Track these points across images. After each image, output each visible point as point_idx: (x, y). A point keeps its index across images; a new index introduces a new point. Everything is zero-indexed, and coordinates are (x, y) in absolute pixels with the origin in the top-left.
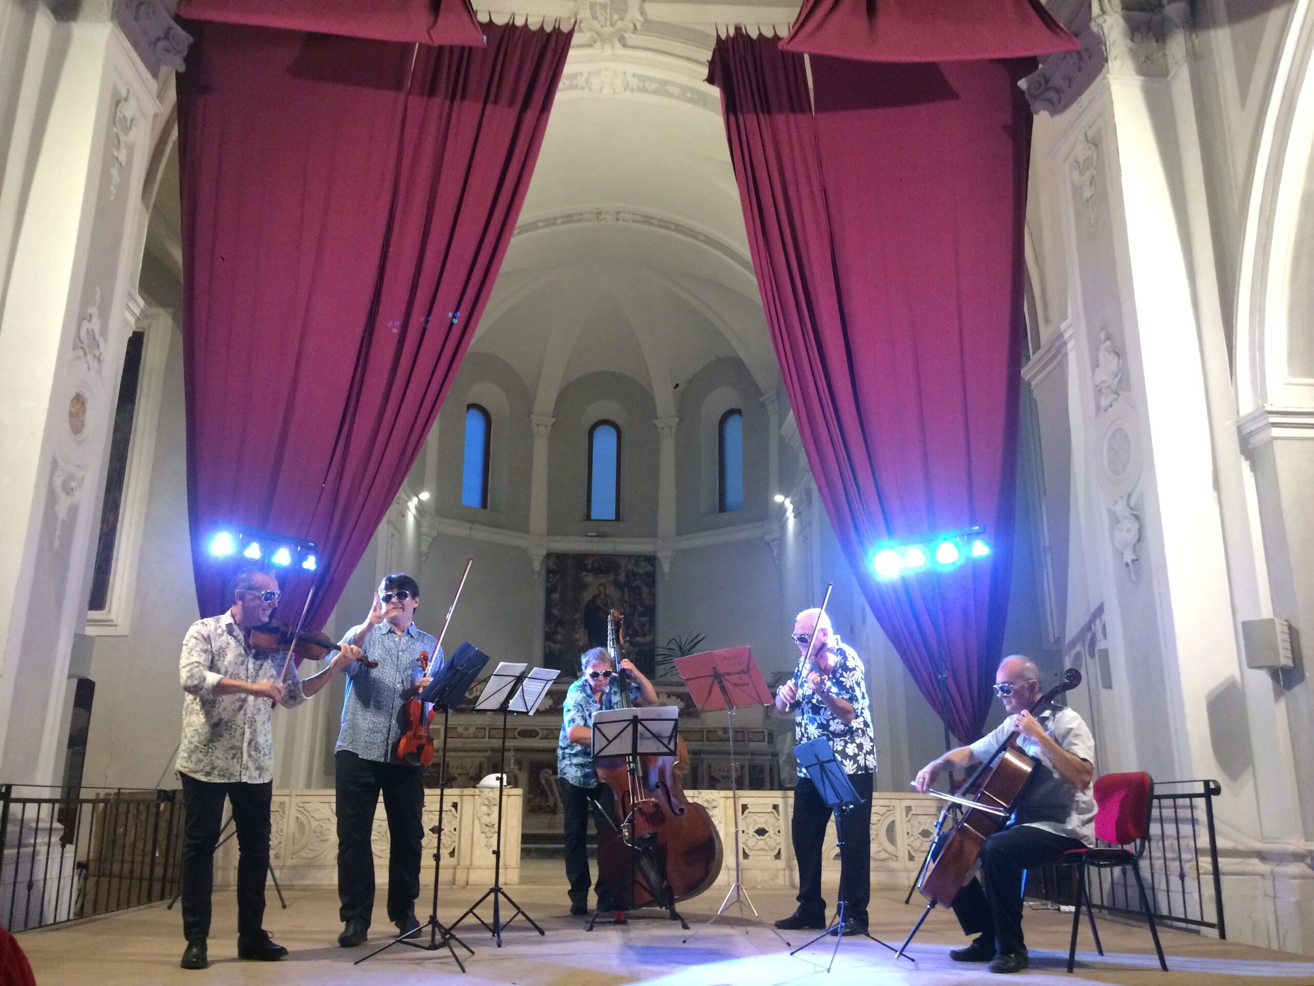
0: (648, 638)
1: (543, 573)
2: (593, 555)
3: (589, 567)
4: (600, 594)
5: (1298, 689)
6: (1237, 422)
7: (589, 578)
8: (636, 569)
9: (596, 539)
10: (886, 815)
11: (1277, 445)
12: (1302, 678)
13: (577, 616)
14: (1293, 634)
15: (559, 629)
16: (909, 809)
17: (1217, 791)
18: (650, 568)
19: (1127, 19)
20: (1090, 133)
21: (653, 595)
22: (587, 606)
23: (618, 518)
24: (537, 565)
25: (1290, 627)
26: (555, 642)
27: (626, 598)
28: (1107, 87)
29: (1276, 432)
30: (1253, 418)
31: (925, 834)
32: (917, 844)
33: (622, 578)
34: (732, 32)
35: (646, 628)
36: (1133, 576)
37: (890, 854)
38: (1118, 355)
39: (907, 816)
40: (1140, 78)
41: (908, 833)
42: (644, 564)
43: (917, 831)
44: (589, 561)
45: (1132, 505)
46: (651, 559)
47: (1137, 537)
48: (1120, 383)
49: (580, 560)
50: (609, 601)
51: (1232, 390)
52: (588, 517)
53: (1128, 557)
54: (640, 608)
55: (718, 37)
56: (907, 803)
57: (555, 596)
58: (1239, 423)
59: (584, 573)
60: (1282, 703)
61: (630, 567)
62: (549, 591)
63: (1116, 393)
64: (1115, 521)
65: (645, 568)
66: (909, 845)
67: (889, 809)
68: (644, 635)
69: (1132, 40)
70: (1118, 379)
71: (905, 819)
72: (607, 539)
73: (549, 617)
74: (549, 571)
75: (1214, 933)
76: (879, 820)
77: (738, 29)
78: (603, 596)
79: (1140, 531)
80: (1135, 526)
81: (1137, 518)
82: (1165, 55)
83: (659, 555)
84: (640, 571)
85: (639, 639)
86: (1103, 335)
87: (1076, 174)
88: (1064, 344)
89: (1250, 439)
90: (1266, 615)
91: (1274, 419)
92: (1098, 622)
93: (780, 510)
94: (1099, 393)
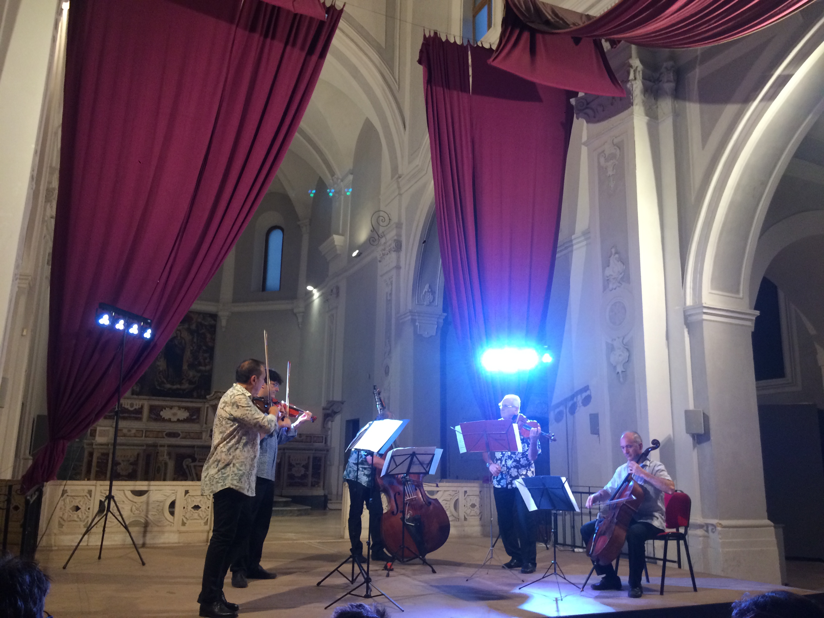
0: (208, 368)
4: (177, 336)
5: (705, 445)
6: (684, 308)
8: (203, 322)
10: (454, 496)
11: (705, 323)
12: (709, 439)
14: (706, 418)
16: (466, 492)
18: (213, 322)
19: (643, 84)
20: (616, 141)
21: (213, 340)
25: (704, 413)
27: (195, 340)
28: (633, 119)
29: (705, 317)
30: (693, 308)
31: (473, 506)
32: (468, 512)
33: (193, 327)
34: (432, 34)
35: (207, 361)
36: (621, 379)
37: (456, 518)
38: (623, 264)
39: (465, 496)
40: (647, 118)
41: (465, 506)
42: (209, 319)
43: (469, 504)
45: (624, 343)
46: (214, 316)
47: (627, 360)
48: (622, 278)
50: (183, 341)
51: (682, 290)
53: (620, 369)
54: (204, 348)
55: (425, 36)
56: (465, 489)
58: (685, 309)
60: (696, 450)
61: (199, 320)
63: (619, 283)
64: (611, 348)
65: (209, 321)
66: (465, 512)
67: (456, 492)
68: (205, 365)
69: (644, 96)
70: (621, 276)
71: (464, 498)
75: (676, 565)
76: (451, 499)
77: (436, 33)
78: (179, 338)
79: (629, 357)
80: (627, 354)
81: (628, 350)
82: (657, 107)
83: (220, 314)
84: (206, 323)
85: (202, 368)
86: (613, 250)
87: (602, 160)
88: (572, 246)
89: (689, 318)
90: (691, 407)
91: (705, 310)
92: (579, 397)
93: (310, 294)
94: (607, 281)
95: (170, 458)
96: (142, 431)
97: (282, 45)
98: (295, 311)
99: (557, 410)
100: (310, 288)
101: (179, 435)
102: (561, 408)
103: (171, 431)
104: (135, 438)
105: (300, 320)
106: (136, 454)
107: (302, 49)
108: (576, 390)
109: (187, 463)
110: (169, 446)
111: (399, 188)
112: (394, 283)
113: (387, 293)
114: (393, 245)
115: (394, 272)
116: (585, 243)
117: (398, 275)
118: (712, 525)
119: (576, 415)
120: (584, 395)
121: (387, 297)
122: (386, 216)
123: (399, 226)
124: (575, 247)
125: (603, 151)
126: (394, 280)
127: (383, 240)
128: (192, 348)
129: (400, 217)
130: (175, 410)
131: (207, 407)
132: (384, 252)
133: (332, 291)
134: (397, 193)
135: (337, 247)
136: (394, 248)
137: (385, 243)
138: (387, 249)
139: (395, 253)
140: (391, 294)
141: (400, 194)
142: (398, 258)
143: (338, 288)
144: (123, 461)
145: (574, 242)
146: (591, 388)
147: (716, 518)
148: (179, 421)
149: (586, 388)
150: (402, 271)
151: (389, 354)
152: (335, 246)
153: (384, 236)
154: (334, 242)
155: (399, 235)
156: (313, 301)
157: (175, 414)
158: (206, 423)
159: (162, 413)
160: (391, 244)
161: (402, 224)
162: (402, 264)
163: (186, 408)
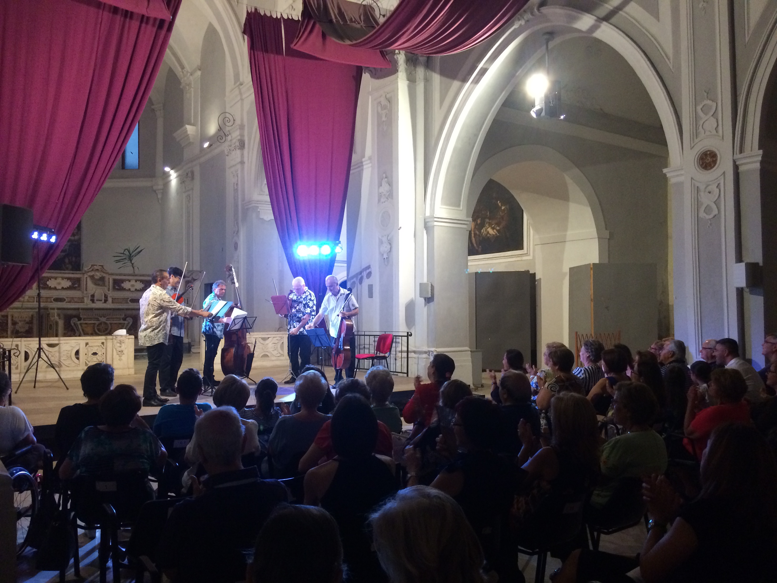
5: (431, 304)
11: (435, 227)
12: (433, 300)
14: (432, 287)
17: (411, 335)
19: (406, 56)
20: (388, 96)
25: (431, 284)
28: (398, 82)
29: (436, 223)
30: (429, 217)
34: (253, 10)
35: (76, 231)
36: (386, 263)
38: (390, 185)
40: (408, 82)
45: (388, 239)
47: (389, 250)
48: (389, 195)
51: (424, 206)
53: (385, 256)
58: (425, 218)
60: (426, 307)
63: (387, 198)
64: (381, 242)
69: (407, 65)
70: (388, 194)
75: (406, 375)
77: (256, 9)
79: (391, 248)
80: (389, 247)
81: (390, 244)
82: (416, 73)
86: (384, 175)
87: (379, 108)
88: (363, 166)
89: (428, 224)
90: (425, 280)
91: (436, 219)
92: (365, 272)
93: (167, 175)
94: (380, 196)
95: (59, 318)
96: (34, 297)
97: (138, 23)
98: (155, 188)
99: (352, 281)
100: (167, 169)
101: (65, 300)
102: (355, 279)
103: (57, 297)
104: (28, 303)
105: (160, 196)
106: (30, 316)
107: (154, 25)
108: (363, 268)
109: (74, 321)
110: (58, 309)
111: (241, 94)
112: (239, 175)
113: (234, 184)
114: (237, 144)
115: (239, 166)
116: (370, 165)
117: (243, 169)
118: (432, 351)
119: (363, 284)
120: (368, 271)
121: (234, 185)
122: (231, 117)
123: (242, 127)
124: (365, 167)
125: (380, 102)
126: (239, 172)
127: (229, 138)
129: (242, 120)
130: (59, 280)
131: (86, 277)
132: (230, 148)
133: (187, 174)
134: (239, 98)
135: (190, 136)
136: (238, 146)
137: (231, 140)
138: (233, 146)
139: (239, 150)
140: (237, 184)
141: (242, 100)
142: (242, 155)
143: (192, 173)
144: (20, 321)
145: (364, 163)
146: (371, 267)
147: (434, 347)
148: (63, 288)
149: (369, 267)
150: (246, 165)
151: (237, 234)
152: (188, 135)
153: (230, 134)
154: (187, 131)
155: (242, 135)
156: (171, 181)
157: (59, 284)
158: (86, 290)
159: (48, 283)
160: (236, 142)
161: (244, 126)
162: (246, 160)
163: (68, 279)
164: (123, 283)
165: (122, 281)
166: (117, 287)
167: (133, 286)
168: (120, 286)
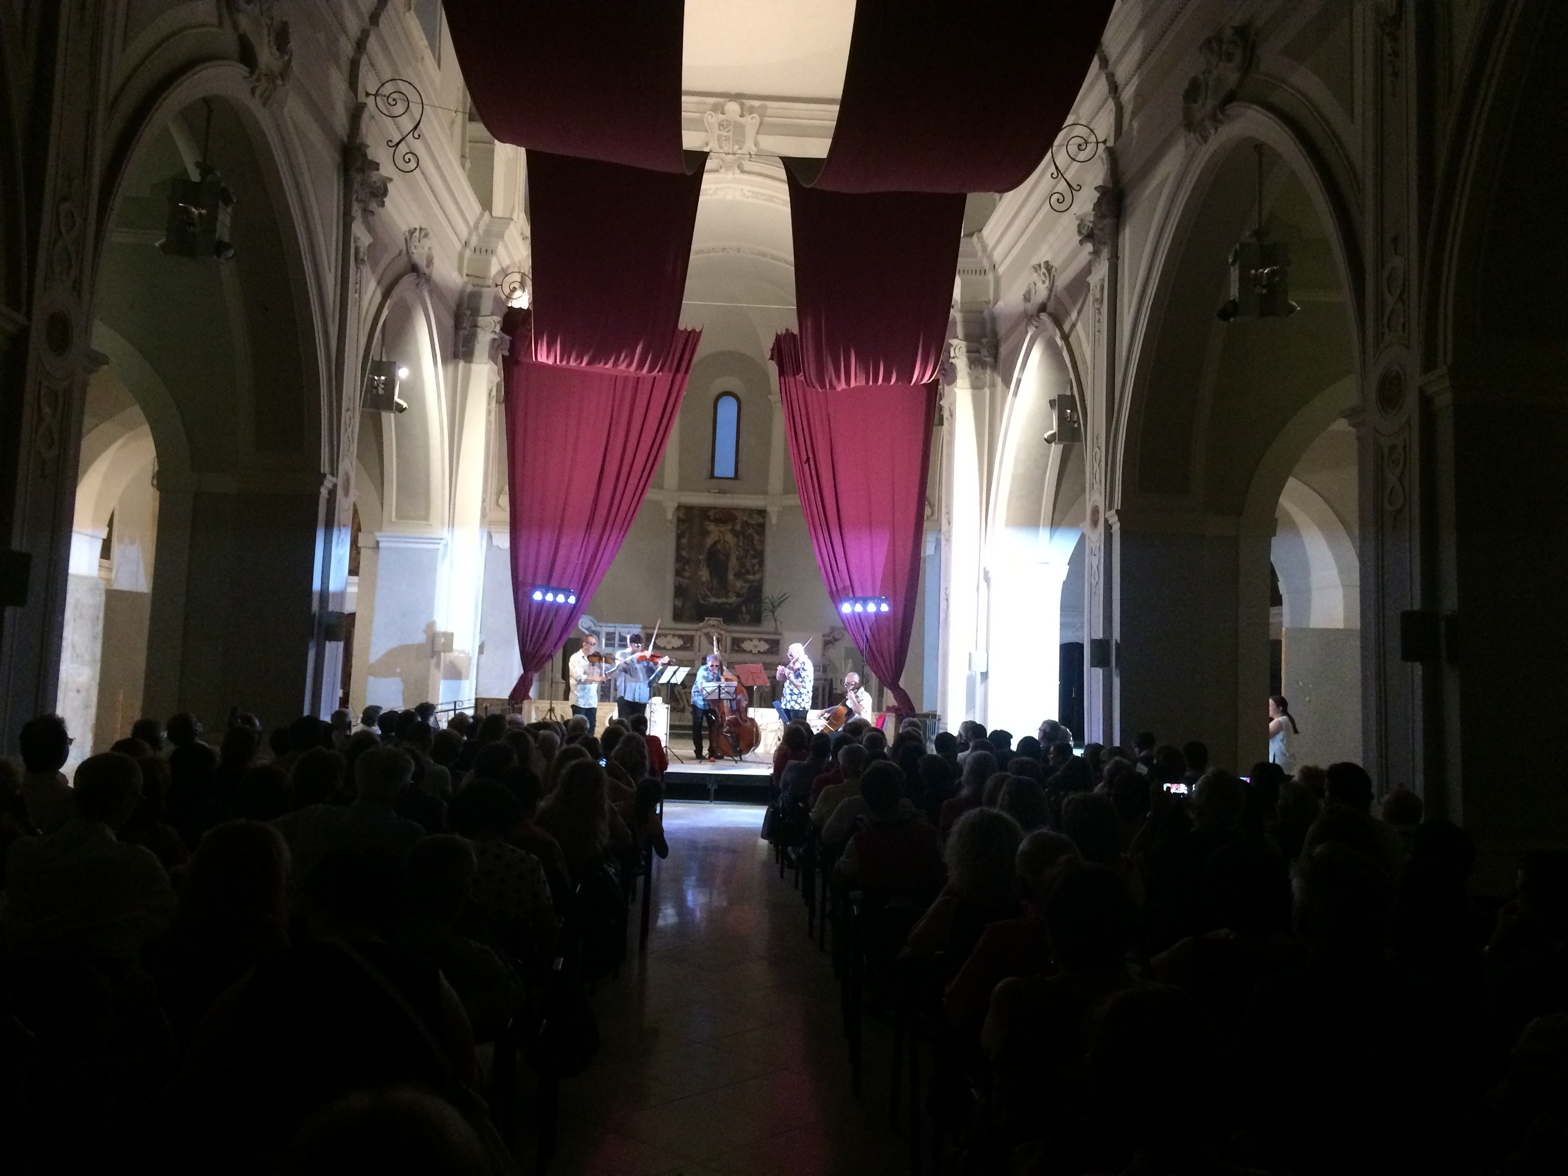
0: (757, 576)
1: (675, 521)
2: (715, 508)
3: (712, 518)
4: (720, 540)
7: (711, 527)
8: (749, 521)
9: (718, 495)
13: (701, 557)
15: (687, 567)
18: (761, 520)
21: (762, 542)
22: (709, 549)
23: (736, 477)
24: (670, 515)
26: (683, 577)
27: (741, 544)
28: (958, 391)
33: (738, 527)
34: (784, 332)
35: (757, 568)
40: (970, 387)
42: (755, 516)
44: (711, 513)
46: (762, 513)
49: (704, 512)
50: (727, 546)
52: (712, 476)
54: (752, 552)
55: (777, 334)
57: (684, 541)
59: (708, 523)
61: (745, 518)
62: (679, 537)
65: (756, 519)
68: (754, 574)
72: (728, 495)
73: (679, 558)
74: (679, 520)
77: (787, 330)
78: (722, 542)
83: (769, 509)
84: (753, 522)
85: (751, 577)
128: (738, 553)
130: (670, 638)
131: (700, 636)
148: (673, 648)
157: (669, 643)
158: (699, 651)
163: (680, 636)
164: (743, 643)
165: (743, 640)
166: (736, 648)
167: (756, 646)
168: (739, 646)
